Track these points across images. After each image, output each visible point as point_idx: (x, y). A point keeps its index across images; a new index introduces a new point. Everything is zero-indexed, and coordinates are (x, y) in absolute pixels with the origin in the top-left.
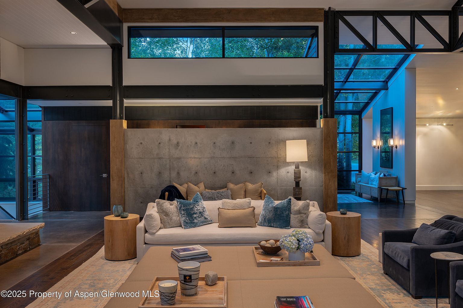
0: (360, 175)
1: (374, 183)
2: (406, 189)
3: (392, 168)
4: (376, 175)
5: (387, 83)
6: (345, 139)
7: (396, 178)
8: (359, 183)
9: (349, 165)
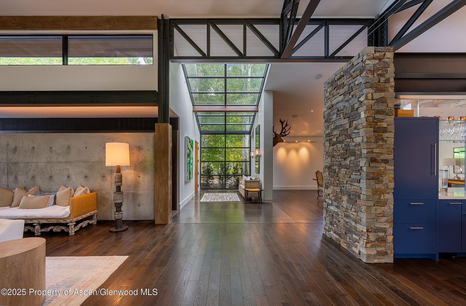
3: (259, 173)
5: (258, 106)
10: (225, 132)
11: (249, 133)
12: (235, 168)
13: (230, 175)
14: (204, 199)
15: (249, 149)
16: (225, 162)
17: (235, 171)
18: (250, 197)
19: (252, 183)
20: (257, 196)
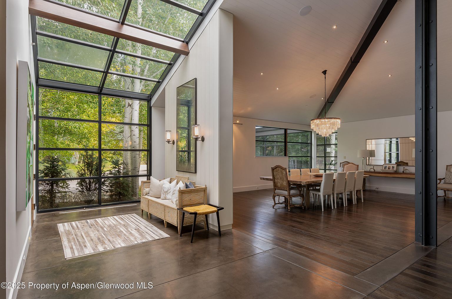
0: (149, 184)
1: (169, 196)
2: (223, 208)
3: (196, 172)
4: (170, 183)
5: (187, 43)
6: (131, 134)
7: (204, 190)
8: (146, 197)
9: (135, 168)
10: (101, 90)
11: (147, 99)
16: (100, 150)
17: (114, 167)
18: (188, 224)
19: (192, 194)
20: (202, 220)
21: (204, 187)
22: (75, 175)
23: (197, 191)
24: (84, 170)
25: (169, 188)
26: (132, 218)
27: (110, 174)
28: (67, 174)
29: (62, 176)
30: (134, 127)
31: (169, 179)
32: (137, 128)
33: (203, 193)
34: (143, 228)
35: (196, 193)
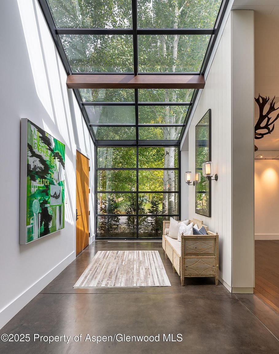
0: (169, 224)
3: (210, 216)
4: (188, 225)
7: (215, 239)
10: (137, 142)
11: (177, 144)
12: (154, 204)
13: (145, 216)
14: (83, 282)
15: (177, 171)
16: (137, 192)
17: (153, 207)
18: (193, 275)
19: (198, 241)
20: (211, 274)
21: (215, 234)
22: (123, 212)
23: (205, 239)
24: (130, 209)
25: (184, 231)
26: (152, 255)
27: (149, 212)
28: (119, 211)
29: (115, 213)
30: (170, 172)
31: (187, 221)
32: (172, 172)
33: (213, 242)
34: (153, 268)
35: (204, 242)
